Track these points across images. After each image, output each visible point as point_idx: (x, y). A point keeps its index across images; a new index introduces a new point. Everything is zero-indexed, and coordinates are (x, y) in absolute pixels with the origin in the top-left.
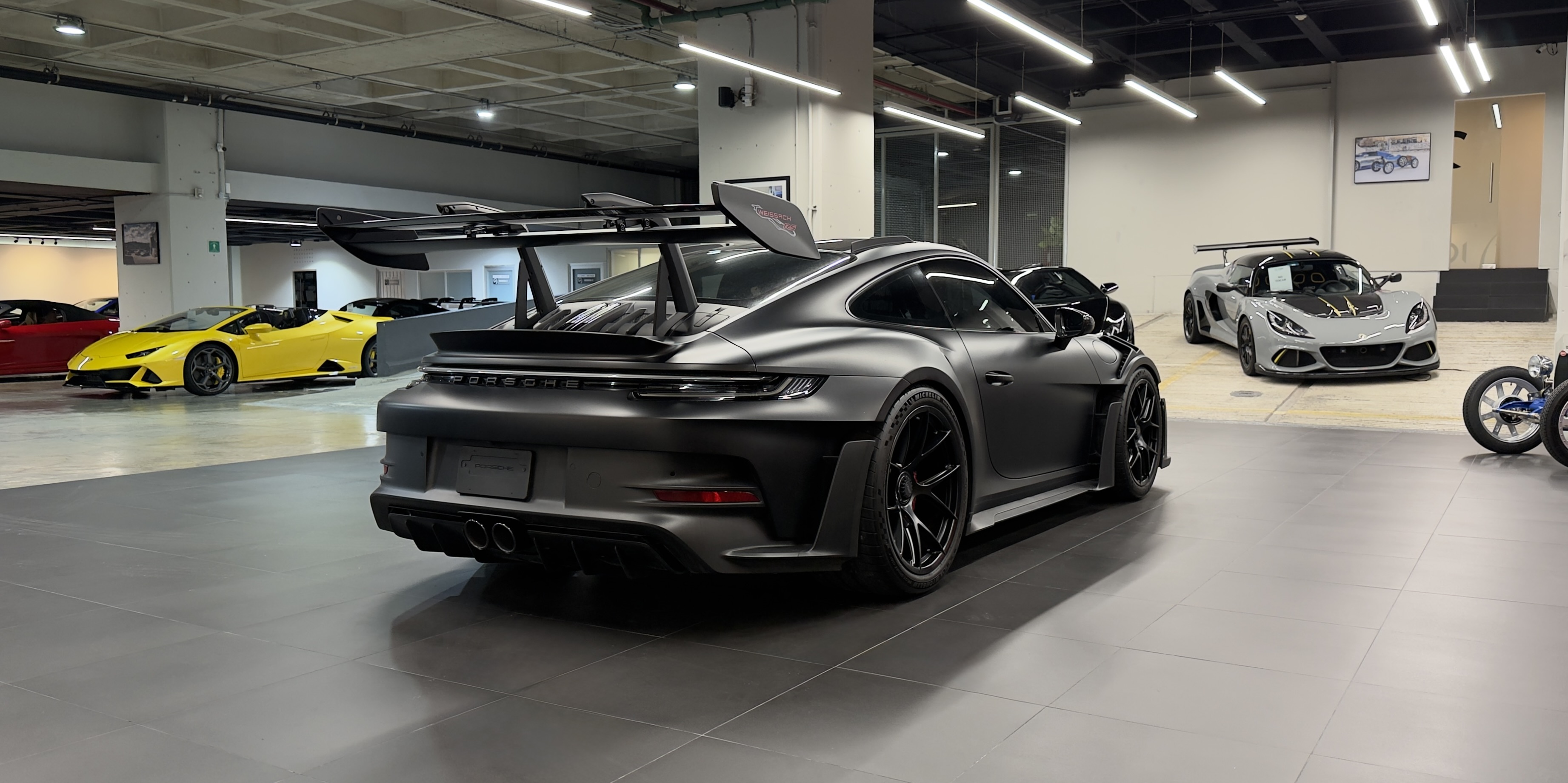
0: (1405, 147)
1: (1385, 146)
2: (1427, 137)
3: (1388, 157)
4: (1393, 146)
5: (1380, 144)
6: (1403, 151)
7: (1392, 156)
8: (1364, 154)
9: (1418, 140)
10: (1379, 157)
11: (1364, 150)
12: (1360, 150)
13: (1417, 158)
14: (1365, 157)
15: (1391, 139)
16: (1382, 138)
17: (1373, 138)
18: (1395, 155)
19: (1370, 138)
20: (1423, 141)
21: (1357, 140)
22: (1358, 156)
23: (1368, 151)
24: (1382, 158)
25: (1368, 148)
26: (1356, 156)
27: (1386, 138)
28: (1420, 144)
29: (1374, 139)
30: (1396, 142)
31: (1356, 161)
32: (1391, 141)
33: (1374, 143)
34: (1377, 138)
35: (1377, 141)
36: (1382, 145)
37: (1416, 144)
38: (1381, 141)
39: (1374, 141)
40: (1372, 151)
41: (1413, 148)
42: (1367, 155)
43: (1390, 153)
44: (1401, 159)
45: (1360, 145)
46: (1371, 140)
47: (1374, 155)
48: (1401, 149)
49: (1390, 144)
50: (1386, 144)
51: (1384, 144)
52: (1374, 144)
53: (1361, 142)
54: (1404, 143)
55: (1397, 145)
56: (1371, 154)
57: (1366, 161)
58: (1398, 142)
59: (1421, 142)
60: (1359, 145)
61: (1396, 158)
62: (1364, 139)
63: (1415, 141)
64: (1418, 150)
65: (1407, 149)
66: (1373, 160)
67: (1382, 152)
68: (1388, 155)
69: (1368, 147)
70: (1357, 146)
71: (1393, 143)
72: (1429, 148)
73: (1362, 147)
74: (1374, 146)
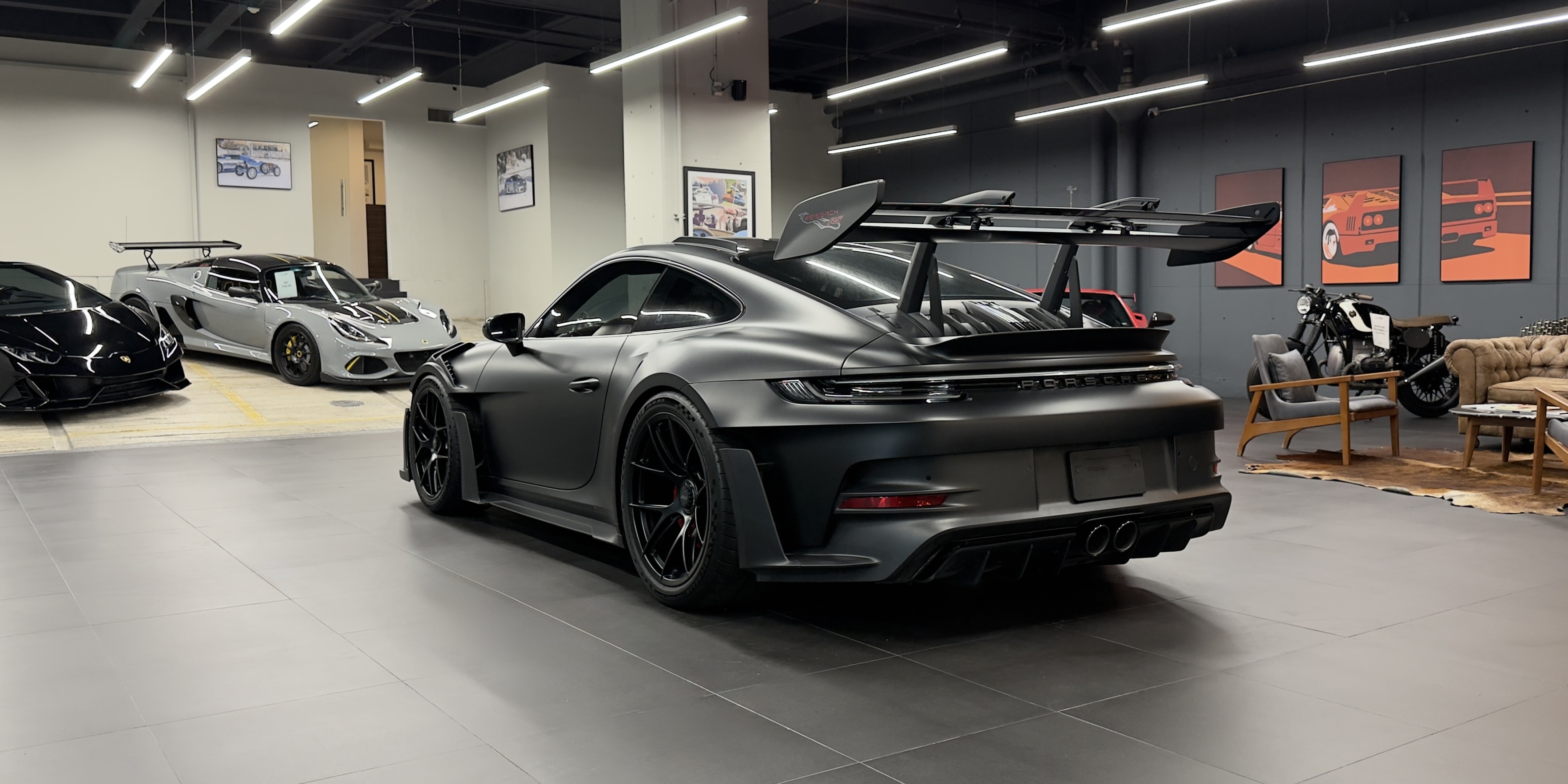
0: (267, 154)
1: (247, 151)
2: (287, 147)
3: (251, 163)
4: (255, 151)
5: (242, 148)
6: (265, 157)
7: (255, 162)
8: (226, 156)
9: (278, 149)
10: (242, 161)
11: (225, 152)
12: (222, 152)
13: (279, 166)
14: (228, 160)
15: (253, 144)
16: (244, 142)
17: (234, 141)
18: (258, 161)
19: (231, 141)
20: (284, 151)
21: (218, 141)
22: (221, 158)
23: (230, 154)
24: (245, 163)
25: (230, 151)
26: (217, 157)
27: (248, 143)
28: (281, 153)
29: (236, 142)
30: (258, 148)
31: (218, 162)
32: (252, 146)
33: (236, 146)
34: (240, 142)
35: (239, 145)
36: (244, 149)
37: (277, 152)
38: (242, 145)
39: (235, 144)
40: (234, 154)
41: (274, 156)
42: (230, 158)
43: (252, 158)
44: (264, 166)
45: (222, 146)
46: (233, 142)
47: (237, 159)
48: (263, 156)
49: (252, 149)
50: (248, 149)
51: (246, 148)
52: (235, 148)
53: (223, 143)
54: (266, 150)
55: (259, 151)
56: (233, 157)
57: (229, 164)
58: (260, 148)
59: (282, 151)
60: (220, 146)
61: (258, 164)
62: (225, 140)
63: (276, 150)
64: (280, 159)
65: (269, 156)
66: (235, 164)
67: (244, 156)
68: (250, 160)
69: (230, 149)
70: (218, 147)
71: (255, 149)
72: (289, 157)
73: (224, 148)
74: (236, 149)
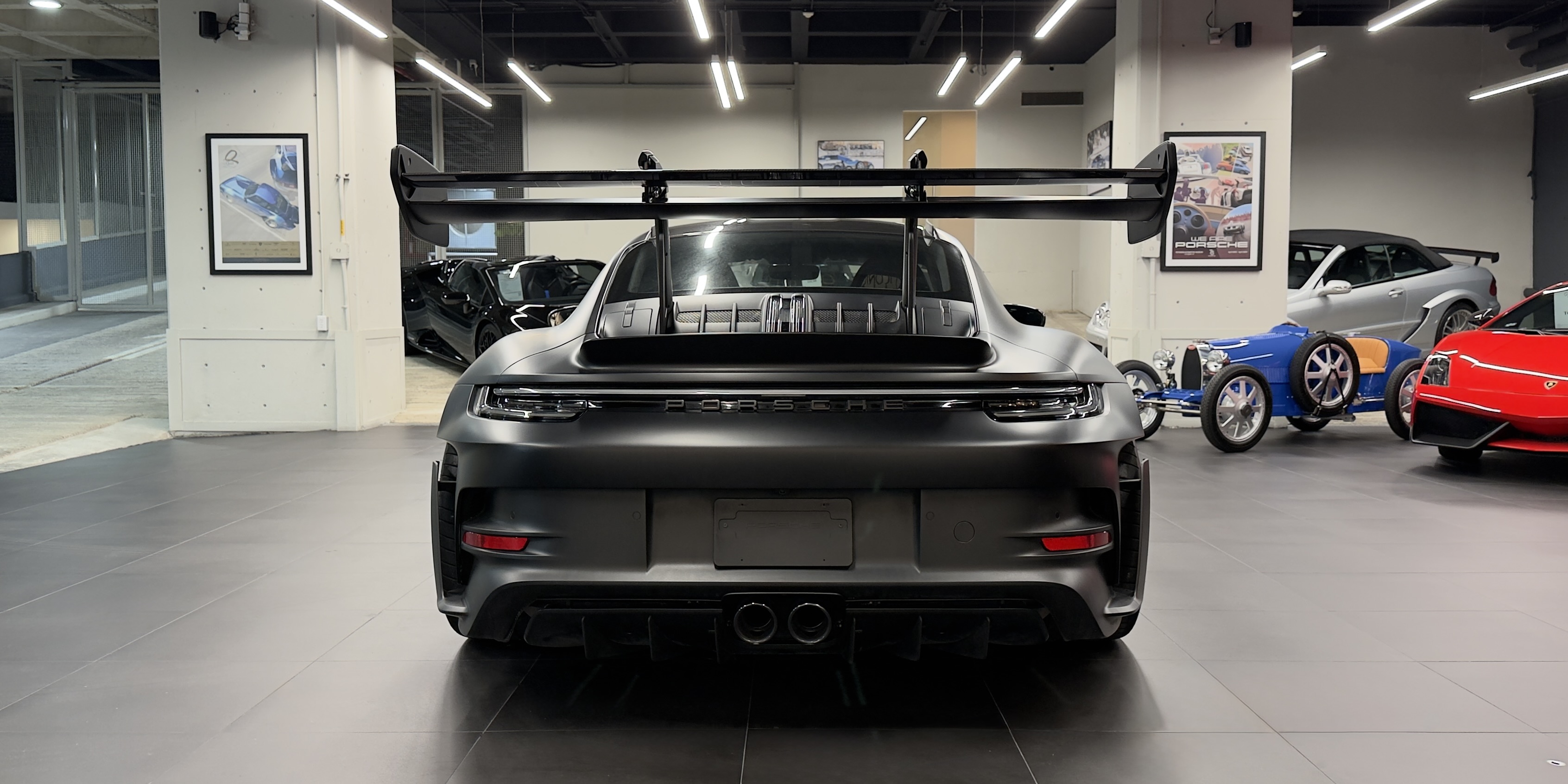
0: (862, 153)
1: (845, 151)
2: (880, 144)
3: (848, 162)
4: (852, 151)
5: (840, 148)
6: (861, 156)
7: (851, 161)
8: (826, 157)
9: (873, 147)
10: (840, 161)
11: (825, 153)
12: (823, 154)
13: (873, 164)
14: (827, 160)
15: (850, 144)
16: (842, 142)
17: (834, 142)
18: (854, 160)
19: (831, 142)
20: (878, 148)
21: (820, 142)
22: (821, 159)
23: (829, 155)
24: (842, 162)
25: (830, 152)
26: (819, 159)
27: (846, 143)
28: (875, 151)
29: (835, 143)
30: (854, 147)
31: (819, 164)
32: (849, 146)
33: (835, 146)
34: (838, 143)
35: (837, 145)
36: (842, 149)
37: (871, 150)
38: (840, 146)
39: (834, 145)
40: (833, 154)
41: (869, 154)
42: (829, 158)
43: (849, 157)
44: (859, 164)
45: (823, 147)
46: (832, 144)
47: (835, 159)
48: (859, 154)
49: (849, 149)
50: (846, 149)
51: (844, 148)
52: (834, 148)
53: (823, 145)
54: (861, 148)
55: (855, 151)
56: (832, 157)
57: (828, 165)
58: (856, 148)
59: (876, 149)
60: (821, 148)
61: (854, 163)
62: (826, 142)
63: (871, 148)
64: (874, 156)
65: (864, 154)
66: (834, 164)
67: (842, 156)
68: (847, 160)
69: (830, 150)
70: (820, 149)
71: (852, 148)
72: (882, 154)
73: (824, 150)
74: (835, 150)
